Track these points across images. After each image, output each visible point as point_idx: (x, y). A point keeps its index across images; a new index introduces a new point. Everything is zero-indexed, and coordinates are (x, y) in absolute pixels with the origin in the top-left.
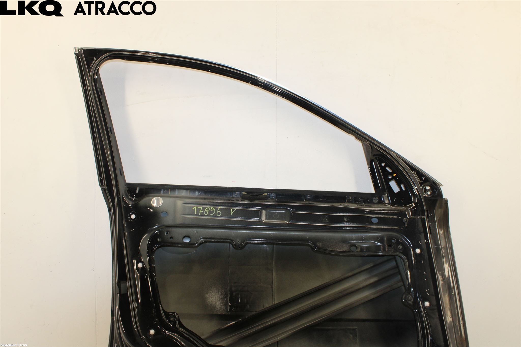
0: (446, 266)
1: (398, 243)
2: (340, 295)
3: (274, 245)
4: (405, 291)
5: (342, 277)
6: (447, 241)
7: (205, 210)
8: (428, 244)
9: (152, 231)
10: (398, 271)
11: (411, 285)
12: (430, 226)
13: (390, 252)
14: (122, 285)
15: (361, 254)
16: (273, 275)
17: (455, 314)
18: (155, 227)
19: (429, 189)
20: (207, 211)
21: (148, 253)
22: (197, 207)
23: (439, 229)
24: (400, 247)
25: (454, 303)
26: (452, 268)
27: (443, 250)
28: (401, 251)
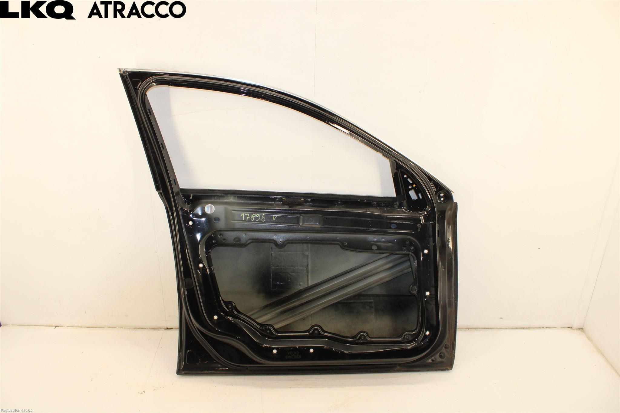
1: (411, 244)
5: (364, 264)
7: (252, 216)
8: (435, 246)
12: (438, 231)
13: (403, 252)
15: (380, 251)
16: (307, 259)
19: (443, 196)
20: (253, 217)
22: (244, 215)
24: (412, 248)
28: (412, 251)
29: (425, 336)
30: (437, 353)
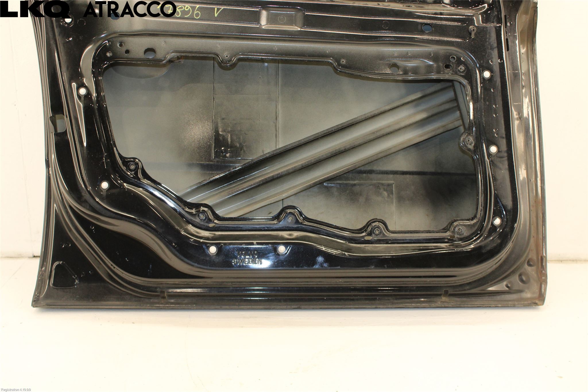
0: (526, 101)
1: (459, 62)
2: (372, 137)
3: (279, 63)
4: (464, 131)
5: (376, 112)
6: (530, 64)
7: (177, 9)
8: (502, 66)
9: (98, 41)
10: (456, 105)
11: (472, 123)
12: (507, 39)
13: (446, 75)
14: (59, 122)
15: (404, 77)
16: (277, 107)
17: (531, 167)
18: (103, 36)
20: (179, 11)
21: (93, 73)
23: (521, 46)
24: (461, 69)
25: (532, 152)
26: (534, 103)
27: (523, 77)
28: (462, 74)
29: (494, 228)
30: (513, 272)
